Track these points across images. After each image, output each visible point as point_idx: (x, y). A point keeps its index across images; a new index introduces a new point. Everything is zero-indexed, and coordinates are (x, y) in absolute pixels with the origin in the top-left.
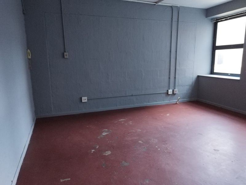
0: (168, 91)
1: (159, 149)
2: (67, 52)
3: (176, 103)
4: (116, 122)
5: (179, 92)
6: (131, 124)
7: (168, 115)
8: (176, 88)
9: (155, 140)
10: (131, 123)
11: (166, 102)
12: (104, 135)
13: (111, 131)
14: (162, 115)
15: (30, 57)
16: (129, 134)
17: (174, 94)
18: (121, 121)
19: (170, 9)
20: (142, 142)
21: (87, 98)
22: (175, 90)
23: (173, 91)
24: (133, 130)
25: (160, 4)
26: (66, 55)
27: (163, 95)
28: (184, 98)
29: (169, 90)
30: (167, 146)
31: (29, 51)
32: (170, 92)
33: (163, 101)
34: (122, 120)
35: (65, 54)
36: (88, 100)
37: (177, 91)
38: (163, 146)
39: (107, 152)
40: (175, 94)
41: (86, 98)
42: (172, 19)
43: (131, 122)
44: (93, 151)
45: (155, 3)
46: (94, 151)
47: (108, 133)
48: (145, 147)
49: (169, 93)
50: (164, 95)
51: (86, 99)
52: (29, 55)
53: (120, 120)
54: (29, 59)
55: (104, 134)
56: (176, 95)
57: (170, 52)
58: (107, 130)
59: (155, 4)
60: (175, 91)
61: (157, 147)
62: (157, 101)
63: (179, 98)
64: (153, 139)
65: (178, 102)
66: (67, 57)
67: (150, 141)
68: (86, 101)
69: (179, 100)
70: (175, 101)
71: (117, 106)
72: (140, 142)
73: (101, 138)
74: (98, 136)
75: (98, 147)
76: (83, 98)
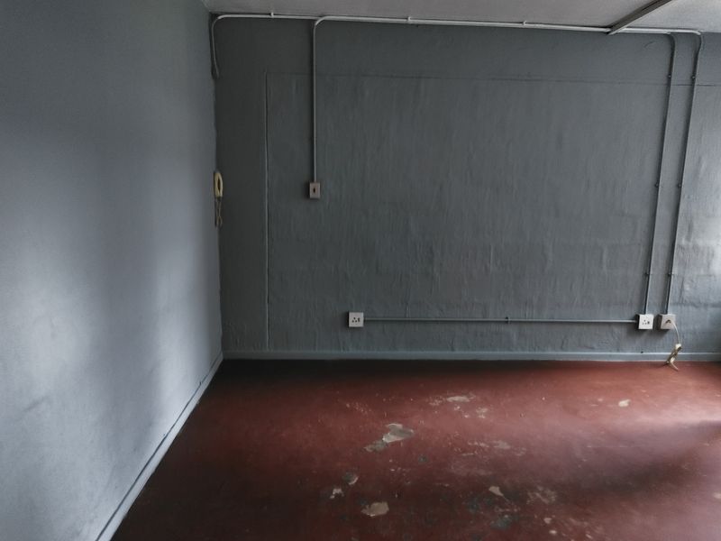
0: (637, 318)
1: (553, 532)
2: (317, 182)
3: (667, 364)
4: (437, 403)
5: (679, 323)
6: (483, 417)
7: (624, 403)
8: (669, 310)
9: (548, 492)
10: (485, 414)
11: (628, 354)
12: (387, 444)
13: (410, 433)
14: (600, 400)
15: (220, 193)
16: (464, 455)
17: (658, 330)
18: (454, 401)
19: (665, 45)
20: (501, 490)
21: (365, 317)
22: (665, 317)
23: (658, 320)
24: (483, 442)
25: (624, 29)
26: (314, 190)
27: (616, 330)
28: (699, 347)
29: (641, 316)
30: (586, 523)
31: (219, 176)
32: (646, 321)
33: (618, 351)
34: (457, 398)
35: (312, 186)
36: (365, 321)
37: (671, 319)
38: (573, 521)
39: (376, 504)
40: (666, 331)
41: (361, 316)
42: (669, 79)
43: (485, 410)
44: (337, 491)
45: (608, 30)
46: (340, 494)
47: (399, 439)
48: (507, 513)
49: (641, 326)
50: (621, 332)
51: (362, 320)
52: (219, 188)
53: (450, 399)
54: (219, 198)
55: (388, 439)
56: (667, 335)
57: (657, 186)
58: (399, 426)
59: (608, 33)
60: (663, 322)
61: (547, 520)
62: (592, 349)
63: (678, 346)
64: (540, 489)
65: (672, 360)
66: (317, 195)
67: (529, 494)
68: (361, 324)
69: (679, 353)
70: (660, 354)
71: (453, 350)
72: (495, 490)
73: (375, 451)
74: (365, 445)
75: (354, 482)
76: (352, 316)
